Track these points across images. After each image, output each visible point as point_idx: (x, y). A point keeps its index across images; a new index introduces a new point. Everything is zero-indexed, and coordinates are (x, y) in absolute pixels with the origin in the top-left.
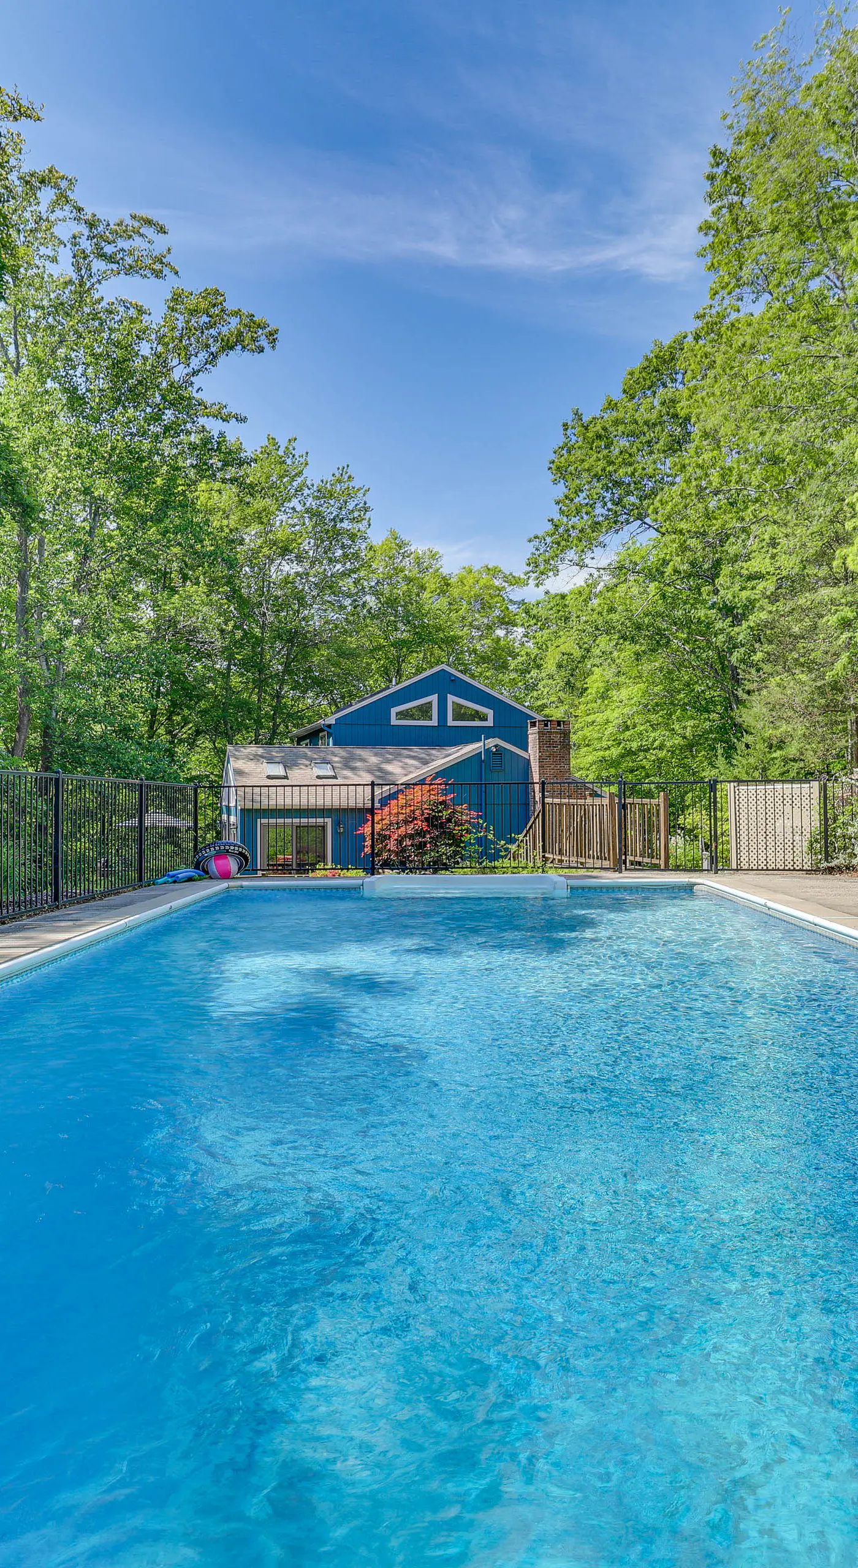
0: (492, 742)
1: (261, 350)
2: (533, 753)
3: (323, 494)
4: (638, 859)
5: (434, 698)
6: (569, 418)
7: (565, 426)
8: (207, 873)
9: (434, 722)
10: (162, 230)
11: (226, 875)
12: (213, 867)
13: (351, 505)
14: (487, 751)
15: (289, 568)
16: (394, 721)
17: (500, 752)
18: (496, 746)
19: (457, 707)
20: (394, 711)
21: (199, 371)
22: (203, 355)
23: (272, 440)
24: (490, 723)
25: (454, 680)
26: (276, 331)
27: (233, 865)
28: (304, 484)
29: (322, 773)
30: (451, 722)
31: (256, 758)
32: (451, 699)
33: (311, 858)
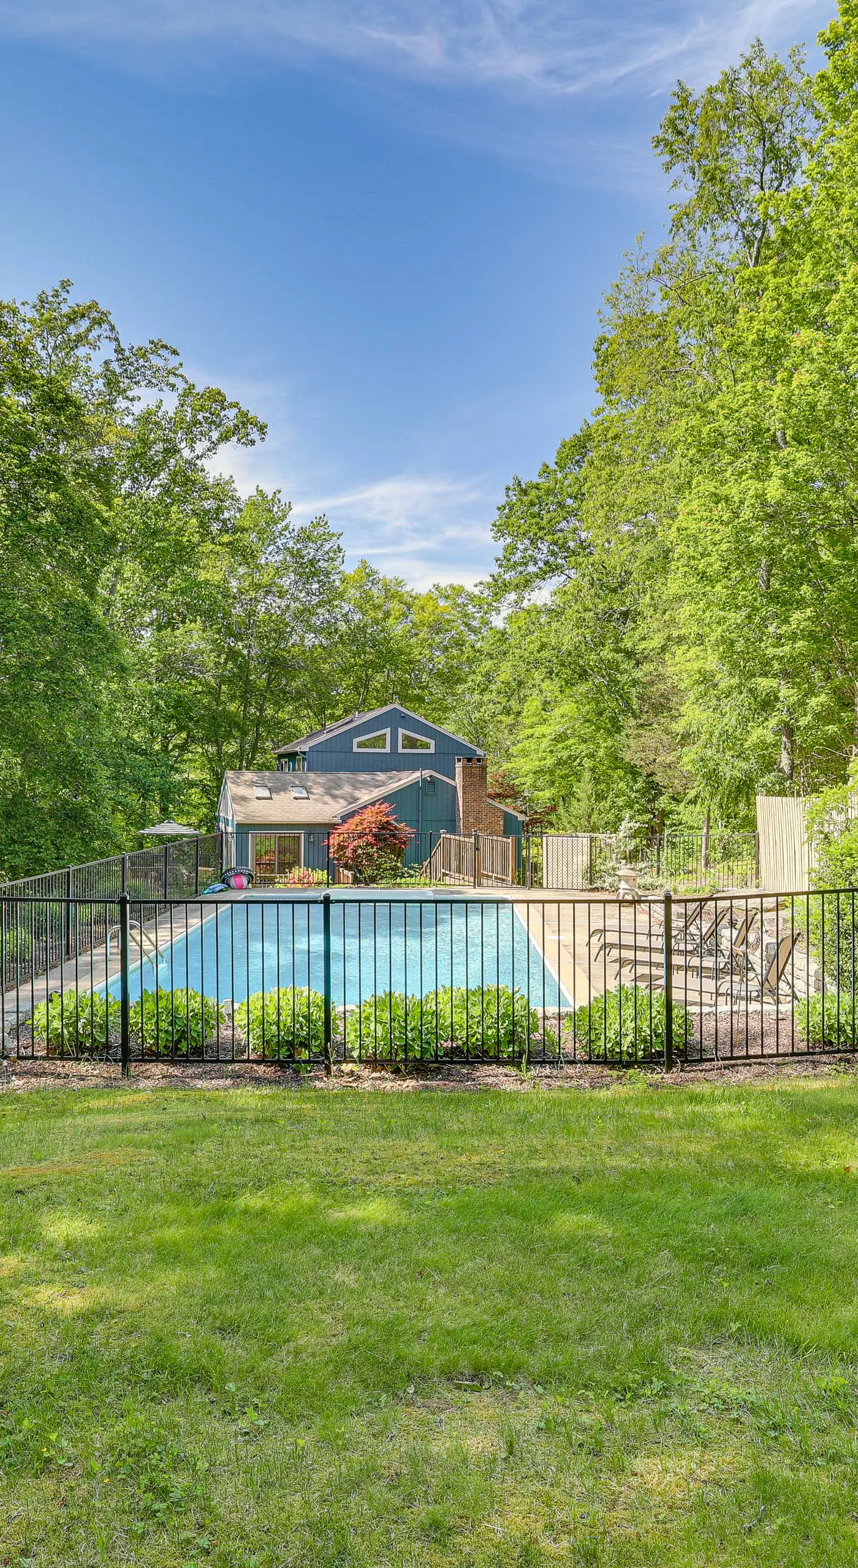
0: (427, 773)
1: (253, 442)
2: (458, 782)
3: (305, 536)
4: (499, 876)
5: (388, 731)
6: (511, 483)
7: (508, 489)
8: (229, 886)
9: (388, 750)
10: (175, 352)
11: (240, 888)
12: (232, 882)
13: (326, 547)
14: (424, 780)
15: (275, 603)
16: (355, 749)
17: (433, 781)
18: (430, 776)
19: (406, 738)
20: (355, 741)
21: (202, 456)
22: (206, 444)
23: (260, 492)
24: (432, 750)
25: (404, 717)
26: (266, 427)
27: (245, 880)
28: (286, 528)
29: (298, 795)
30: (400, 750)
31: (252, 784)
32: (401, 731)
33: (289, 858)
